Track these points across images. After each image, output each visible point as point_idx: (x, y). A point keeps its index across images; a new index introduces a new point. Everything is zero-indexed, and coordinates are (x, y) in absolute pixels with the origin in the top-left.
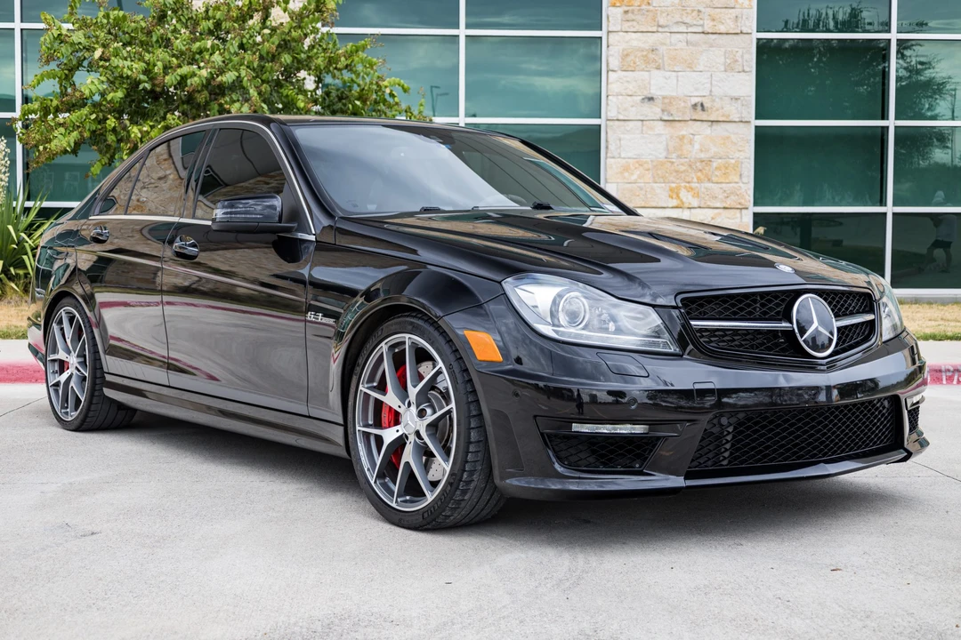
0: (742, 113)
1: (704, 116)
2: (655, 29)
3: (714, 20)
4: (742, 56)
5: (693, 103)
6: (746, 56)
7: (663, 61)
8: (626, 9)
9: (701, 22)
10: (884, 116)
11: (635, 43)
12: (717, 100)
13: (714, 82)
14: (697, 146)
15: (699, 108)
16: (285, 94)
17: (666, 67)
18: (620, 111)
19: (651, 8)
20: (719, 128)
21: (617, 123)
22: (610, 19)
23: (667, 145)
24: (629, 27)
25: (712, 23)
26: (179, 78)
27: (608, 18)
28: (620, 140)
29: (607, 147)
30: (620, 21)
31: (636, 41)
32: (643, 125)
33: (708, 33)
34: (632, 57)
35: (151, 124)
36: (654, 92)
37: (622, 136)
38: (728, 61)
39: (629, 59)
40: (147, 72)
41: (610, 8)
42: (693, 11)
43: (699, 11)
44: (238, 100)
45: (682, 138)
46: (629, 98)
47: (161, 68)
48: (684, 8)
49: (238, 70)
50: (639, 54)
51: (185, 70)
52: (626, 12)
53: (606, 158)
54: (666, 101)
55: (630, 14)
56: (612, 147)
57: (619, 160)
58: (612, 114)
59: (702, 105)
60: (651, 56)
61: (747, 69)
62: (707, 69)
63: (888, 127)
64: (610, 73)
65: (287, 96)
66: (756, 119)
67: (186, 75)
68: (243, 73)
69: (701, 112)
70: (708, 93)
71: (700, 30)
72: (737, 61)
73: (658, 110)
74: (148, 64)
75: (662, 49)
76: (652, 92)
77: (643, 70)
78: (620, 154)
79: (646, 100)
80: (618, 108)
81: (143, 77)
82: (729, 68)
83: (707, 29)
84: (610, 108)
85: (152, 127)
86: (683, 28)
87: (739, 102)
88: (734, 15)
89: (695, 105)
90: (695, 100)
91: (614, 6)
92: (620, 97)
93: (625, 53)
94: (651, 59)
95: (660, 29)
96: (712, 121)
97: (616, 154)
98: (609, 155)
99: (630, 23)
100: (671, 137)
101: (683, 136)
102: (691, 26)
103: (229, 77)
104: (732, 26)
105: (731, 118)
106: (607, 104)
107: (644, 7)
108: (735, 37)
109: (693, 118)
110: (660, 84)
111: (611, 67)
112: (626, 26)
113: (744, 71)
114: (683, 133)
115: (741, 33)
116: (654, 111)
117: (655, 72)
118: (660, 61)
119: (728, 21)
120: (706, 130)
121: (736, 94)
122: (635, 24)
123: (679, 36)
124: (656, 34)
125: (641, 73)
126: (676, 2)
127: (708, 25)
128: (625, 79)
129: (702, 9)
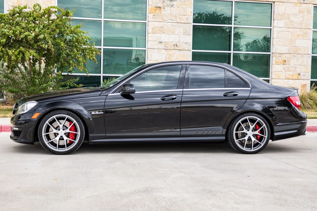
0: (188, 48)
1: (177, 48)
2: (162, 21)
3: (180, 19)
4: (189, 30)
5: (174, 44)
6: (190, 30)
7: (165, 30)
8: (154, 14)
9: (176, 19)
10: (230, 50)
11: (156, 25)
12: (181, 43)
13: (180, 38)
14: (175, 57)
15: (176, 46)
16: (57, 42)
17: (166, 33)
18: (152, 46)
19: (161, 14)
20: (182, 52)
21: (150, 49)
22: (149, 17)
23: (166, 57)
24: (155, 20)
25: (180, 20)
26: (25, 36)
27: (148, 17)
28: (152, 55)
29: (147, 57)
30: (152, 18)
31: (157, 24)
32: (158, 50)
33: (178, 23)
34: (155, 29)
35: (15, 50)
36: (162, 40)
37: (152, 54)
38: (185, 32)
39: (155, 30)
40: (13, 33)
41: (149, 14)
42: (174, 16)
43: (176, 16)
44: (44, 44)
45: (170, 55)
46: (154, 42)
47: (19, 32)
48: (171, 15)
49: (44, 34)
50: (158, 28)
51: (27, 33)
52: (154, 15)
53: (147, 61)
54: (166, 43)
55: (155, 16)
56: (149, 57)
57: (151, 61)
58: (149, 47)
59: (176, 45)
60: (161, 29)
61: (190, 34)
62: (178, 34)
63: (231, 53)
64: (149, 34)
65: (58, 42)
66: (192, 49)
67: (27, 35)
68: (46, 35)
69: (176, 47)
70: (178, 41)
71: (176, 22)
72: (187, 32)
73: (163, 46)
74: (14, 31)
75: (165, 27)
76: (161, 40)
77: (159, 34)
78: (151, 59)
79: (160, 43)
80: (151, 45)
81: (13, 35)
82: (184, 34)
83: (178, 22)
85: (15, 51)
86: (171, 21)
87: (188, 44)
88: (186, 18)
89: (174, 45)
90: (174, 43)
91: (150, 13)
92: (152, 42)
93: (153, 28)
94: (161, 30)
95: (164, 21)
96: (180, 50)
97: (150, 59)
98: (148, 59)
99: (155, 19)
100: (167, 54)
101: (171, 54)
102: (173, 20)
103: (42, 36)
104: (186, 21)
105: (185, 49)
106: (148, 44)
107: (159, 14)
108: (186, 24)
109: (174, 49)
110: (164, 38)
111: (149, 32)
112: (154, 20)
113: (189, 35)
114: (171, 53)
115: (188, 23)
116: (162, 46)
117: (162, 34)
118: (164, 31)
119: (185, 19)
120: (177, 52)
121: (187, 42)
122: (156, 19)
123: (169, 23)
124: (163, 22)
125: (158, 34)
126: (169, 13)
127: (179, 21)
128: (153, 36)
129: (176, 15)
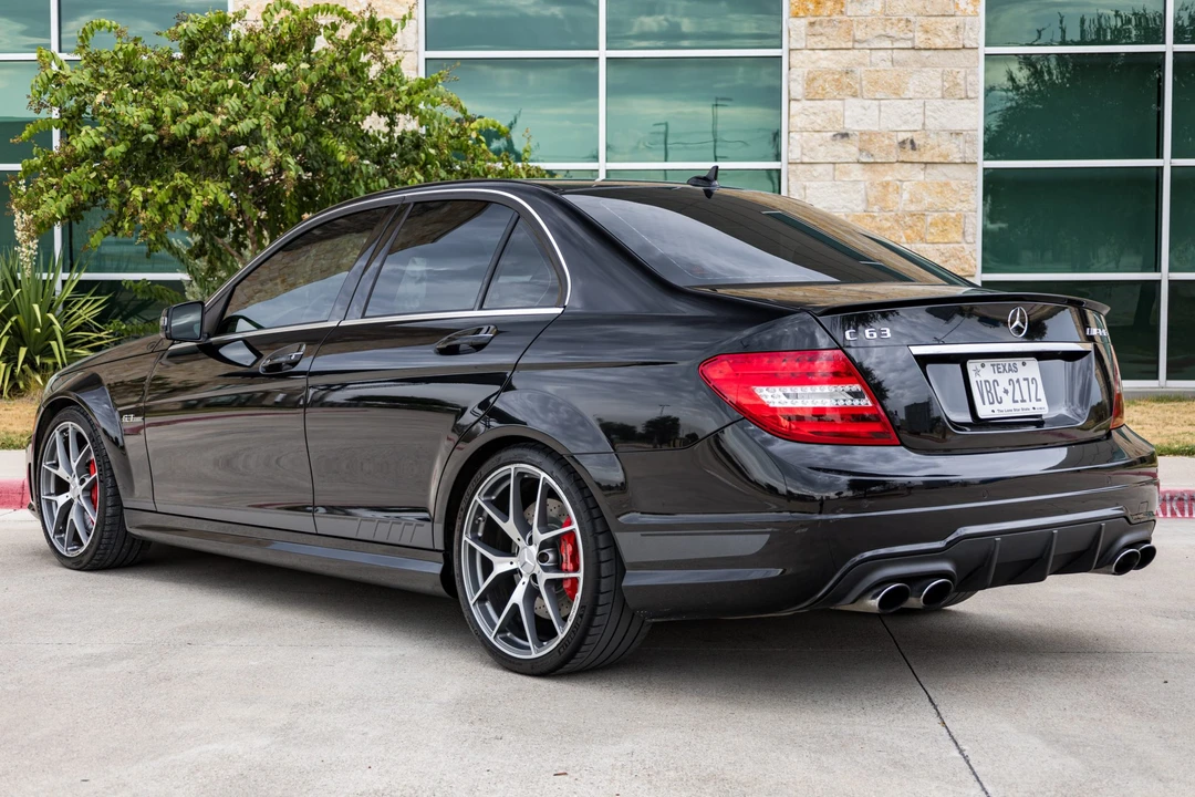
0: (965, 152)
1: (915, 157)
2: (850, 45)
3: (927, 32)
4: (965, 78)
5: (900, 139)
6: (971, 78)
7: (861, 87)
8: (812, 19)
9: (910, 35)
10: (1158, 154)
11: (824, 64)
12: (932, 135)
13: (928, 113)
14: (906, 196)
15: (908, 146)
17: (865, 94)
18: (805, 151)
19: (844, 18)
20: (936, 174)
21: (801, 167)
22: (792, 33)
23: (867, 195)
24: (816, 43)
25: (924, 36)
26: (188, 127)
27: (789, 32)
28: (805, 188)
30: (803, 36)
31: (826, 60)
32: (834, 170)
33: (920, 49)
34: (820, 82)
35: (159, 184)
36: (850, 126)
37: (807, 184)
38: (947, 85)
39: (816, 84)
40: (153, 120)
41: (792, 19)
42: (899, 21)
43: (908, 21)
45: (886, 185)
46: (816, 135)
47: (170, 114)
48: (888, 17)
49: (258, 117)
50: (830, 78)
51: (197, 117)
52: (812, 24)
54: (865, 138)
55: (817, 27)
58: (796, 155)
59: (912, 142)
60: (846, 80)
61: (971, 94)
62: (918, 95)
63: (1161, 168)
64: (792, 102)
66: (985, 159)
67: (197, 124)
68: (264, 120)
69: (911, 152)
70: (921, 127)
71: (909, 45)
72: (958, 84)
73: (854, 150)
74: (155, 110)
75: (860, 71)
76: (846, 126)
77: (835, 98)
79: (839, 137)
80: (803, 148)
81: (147, 127)
82: (947, 94)
83: (918, 44)
84: (791, 148)
85: (159, 188)
86: (887, 44)
87: (961, 137)
88: (954, 25)
89: (903, 142)
90: (902, 136)
91: (796, 16)
92: (805, 134)
93: (811, 76)
94: (845, 84)
95: (857, 45)
96: (926, 163)
99: (816, 39)
100: (872, 184)
101: (888, 183)
102: (897, 40)
103: (245, 126)
104: (953, 39)
105: (950, 159)
106: (789, 143)
107: (835, 17)
108: (956, 53)
109: (901, 159)
110: (857, 115)
111: (794, 95)
112: (812, 42)
113: (967, 97)
114: (888, 178)
115: (964, 47)
116: (849, 151)
117: (850, 101)
118: (857, 86)
119: (946, 32)
120: (918, 175)
121: (958, 128)
122: (824, 38)
123: (881, 53)
124: (851, 52)
125: (832, 102)
126: (878, 10)
127: (920, 39)
128: (811, 110)
129: (911, 18)
